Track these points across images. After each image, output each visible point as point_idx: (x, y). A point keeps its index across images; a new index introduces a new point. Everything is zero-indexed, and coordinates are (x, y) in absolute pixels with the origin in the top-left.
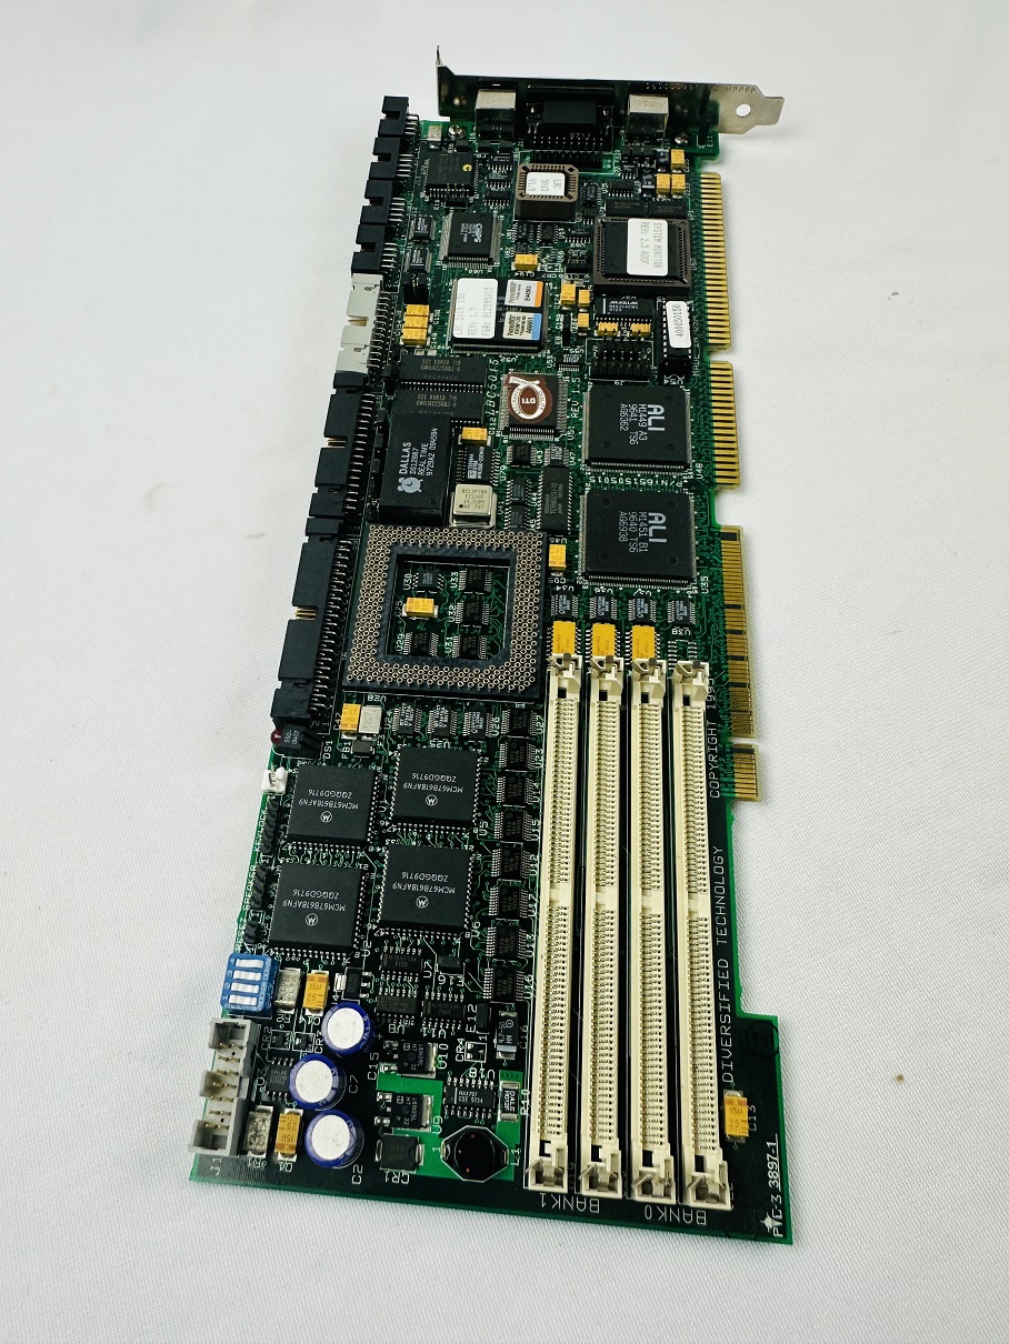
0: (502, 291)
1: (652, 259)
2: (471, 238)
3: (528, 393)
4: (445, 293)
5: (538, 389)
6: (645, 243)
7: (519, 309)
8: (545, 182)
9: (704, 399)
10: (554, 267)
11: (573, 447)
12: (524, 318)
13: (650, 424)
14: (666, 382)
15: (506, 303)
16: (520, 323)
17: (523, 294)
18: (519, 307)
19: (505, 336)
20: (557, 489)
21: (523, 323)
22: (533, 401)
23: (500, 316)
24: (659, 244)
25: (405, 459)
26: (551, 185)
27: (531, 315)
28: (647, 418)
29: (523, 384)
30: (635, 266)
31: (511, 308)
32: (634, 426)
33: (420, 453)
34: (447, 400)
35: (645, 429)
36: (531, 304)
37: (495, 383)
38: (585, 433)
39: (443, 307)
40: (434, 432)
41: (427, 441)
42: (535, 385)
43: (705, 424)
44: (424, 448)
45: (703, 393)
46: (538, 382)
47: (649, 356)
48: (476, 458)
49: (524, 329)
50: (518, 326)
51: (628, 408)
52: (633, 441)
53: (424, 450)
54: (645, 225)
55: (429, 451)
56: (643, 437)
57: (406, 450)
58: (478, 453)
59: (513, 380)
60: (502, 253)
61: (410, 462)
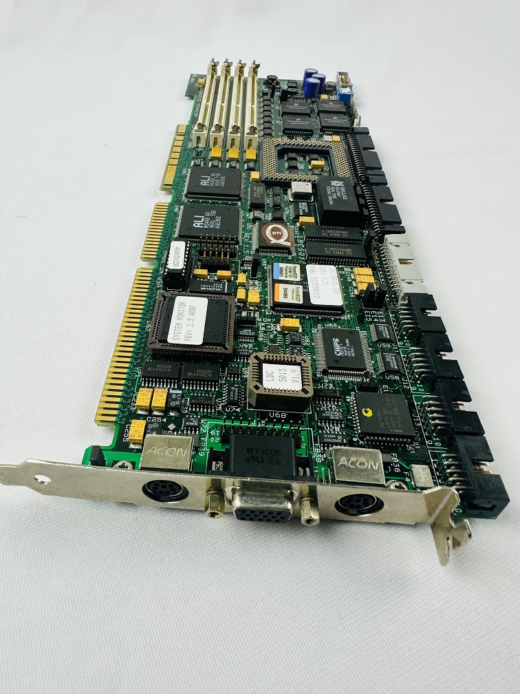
0: (306, 295)
1: (187, 309)
2: (342, 343)
6: (190, 322)
7: (291, 283)
8: (283, 378)
10: (265, 326)
12: (286, 277)
17: (289, 293)
19: (298, 266)
21: (287, 273)
22: (274, 233)
24: (178, 322)
26: (276, 375)
27: (281, 278)
30: (201, 304)
31: (297, 283)
32: (212, 218)
36: (282, 286)
37: (300, 252)
38: (241, 226)
40: (331, 203)
49: (286, 270)
50: (290, 272)
51: (215, 227)
54: (187, 338)
59: (288, 244)
60: (312, 340)
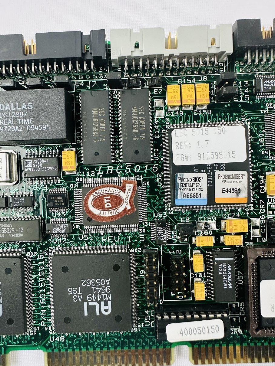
0: (231, 167)
3: (116, 201)
4: (231, 115)
5: (121, 209)
7: (211, 184)
9: (130, 342)
11: (71, 240)
12: (201, 190)
13: (90, 304)
14: (147, 312)
15: (217, 173)
16: (194, 187)
17: (230, 187)
18: (213, 184)
20: (18, 232)
22: (108, 205)
23: (201, 168)
25: (15, 107)
27: (205, 196)
28: (96, 301)
29: (126, 196)
31: (211, 177)
32: (87, 291)
33: (23, 118)
34: (100, 133)
35: (84, 300)
39: (214, 116)
41: (36, 123)
42: (126, 205)
43: (104, 344)
44: (29, 121)
45: (137, 341)
46: (129, 207)
47: (175, 298)
48: (44, 165)
49: (188, 191)
50: (191, 185)
51: (106, 285)
52: (72, 291)
53: (26, 121)
55: (25, 125)
56: (77, 298)
57: (24, 106)
58: (50, 166)
59: (129, 187)
61: (12, 111)
